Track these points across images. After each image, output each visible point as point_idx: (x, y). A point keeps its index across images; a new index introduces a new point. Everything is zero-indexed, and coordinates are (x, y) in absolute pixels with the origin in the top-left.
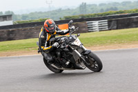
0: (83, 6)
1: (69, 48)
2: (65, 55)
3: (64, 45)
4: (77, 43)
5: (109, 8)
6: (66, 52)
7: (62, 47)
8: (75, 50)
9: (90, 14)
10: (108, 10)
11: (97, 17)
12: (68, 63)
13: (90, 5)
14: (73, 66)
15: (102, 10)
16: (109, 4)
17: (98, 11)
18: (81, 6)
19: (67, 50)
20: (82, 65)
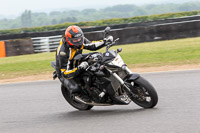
0: (27, 16)
1: (104, 70)
2: (97, 81)
3: (96, 66)
4: (118, 62)
5: (64, 18)
6: (100, 77)
7: (94, 68)
8: (115, 74)
9: (36, 26)
10: (62, 21)
11: (46, 31)
12: (102, 94)
13: (36, 15)
14: (110, 99)
15: (54, 21)
16: (64, 12)
17: (48, 23)
18: (23, 16)
19: (102, 73)
20: (125, 98)
